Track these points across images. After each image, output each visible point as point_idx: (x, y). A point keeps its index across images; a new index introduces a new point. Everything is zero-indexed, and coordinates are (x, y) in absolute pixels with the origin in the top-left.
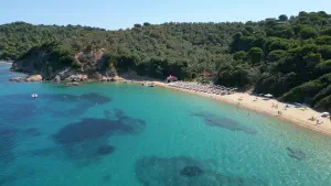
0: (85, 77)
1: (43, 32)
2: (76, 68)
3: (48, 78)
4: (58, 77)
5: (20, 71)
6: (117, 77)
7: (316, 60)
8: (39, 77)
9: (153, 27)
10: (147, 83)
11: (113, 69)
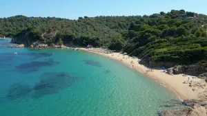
0: (46, 45)
1: (33, 21)
2: (42, 41)
3: (27, 46)
4: (32, 46)
5: (15, 43)
6: (62, 46)
8: (23, 45)
9: (89, 19)
10: (77, 48)
11: (61, 42)
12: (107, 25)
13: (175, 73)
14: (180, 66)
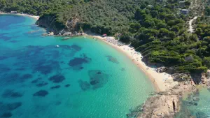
0: (71, 33)
3: (56, 34)
4: (60, 34)
6: (83, 33)
7: (149, 36)
8: (53, 33)
11: (82, 30)
12: (116, 7)
13: (161, 72)
14: (164, 67)
